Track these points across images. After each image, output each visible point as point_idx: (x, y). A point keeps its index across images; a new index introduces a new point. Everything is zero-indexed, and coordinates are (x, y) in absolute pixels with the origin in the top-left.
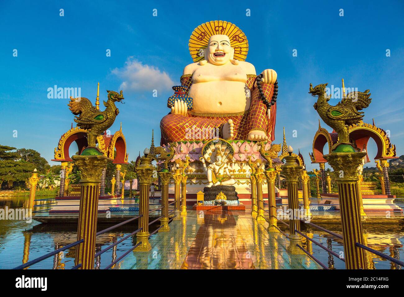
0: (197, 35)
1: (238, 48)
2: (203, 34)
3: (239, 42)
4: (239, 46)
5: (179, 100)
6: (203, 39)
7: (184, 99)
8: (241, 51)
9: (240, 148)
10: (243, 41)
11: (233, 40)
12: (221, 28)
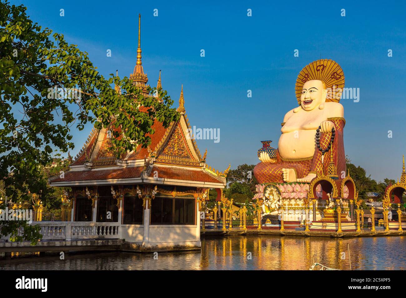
0: (302, 78)
2: (306, 76)
3: (337, 80)
4: (336, 83)
5: (263, 152)
7: (267, 151)
9: (293, 188)
10: (340, 78)
11: (332, 78)
12: (322, 67)
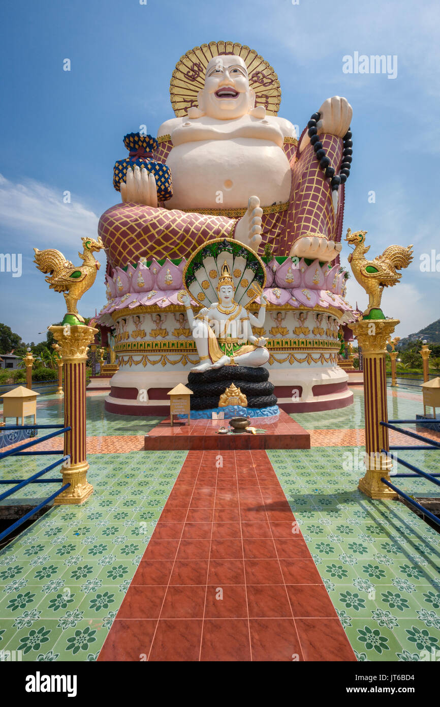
0: (185, 70)
1: (261, 97)
2: (196, 68)
3: (264, 85)
4: (263, 93)
5: (137, 168)
6: (197, 77)
7: (150, 167)
8: (267, 102)
9: (275, 274)
10: (271, 83)
11: (253, 81)
